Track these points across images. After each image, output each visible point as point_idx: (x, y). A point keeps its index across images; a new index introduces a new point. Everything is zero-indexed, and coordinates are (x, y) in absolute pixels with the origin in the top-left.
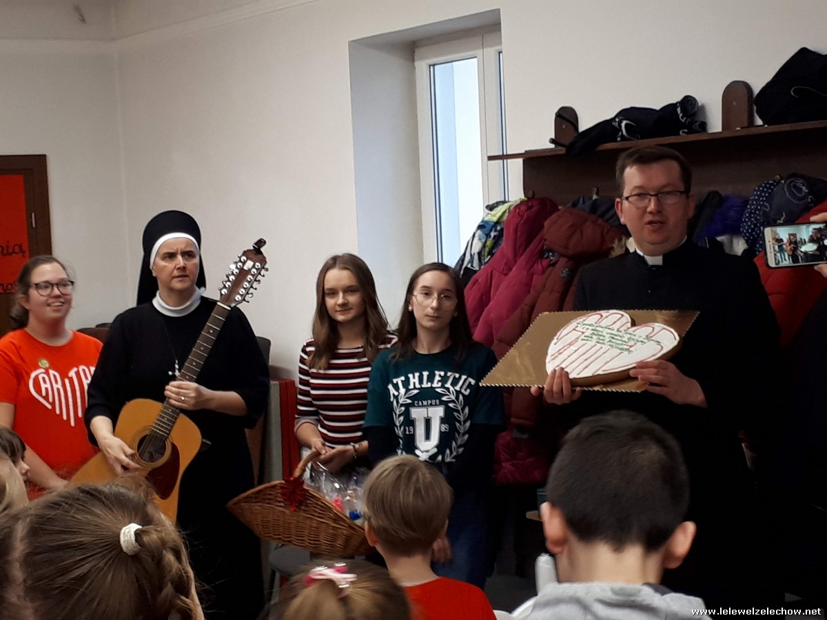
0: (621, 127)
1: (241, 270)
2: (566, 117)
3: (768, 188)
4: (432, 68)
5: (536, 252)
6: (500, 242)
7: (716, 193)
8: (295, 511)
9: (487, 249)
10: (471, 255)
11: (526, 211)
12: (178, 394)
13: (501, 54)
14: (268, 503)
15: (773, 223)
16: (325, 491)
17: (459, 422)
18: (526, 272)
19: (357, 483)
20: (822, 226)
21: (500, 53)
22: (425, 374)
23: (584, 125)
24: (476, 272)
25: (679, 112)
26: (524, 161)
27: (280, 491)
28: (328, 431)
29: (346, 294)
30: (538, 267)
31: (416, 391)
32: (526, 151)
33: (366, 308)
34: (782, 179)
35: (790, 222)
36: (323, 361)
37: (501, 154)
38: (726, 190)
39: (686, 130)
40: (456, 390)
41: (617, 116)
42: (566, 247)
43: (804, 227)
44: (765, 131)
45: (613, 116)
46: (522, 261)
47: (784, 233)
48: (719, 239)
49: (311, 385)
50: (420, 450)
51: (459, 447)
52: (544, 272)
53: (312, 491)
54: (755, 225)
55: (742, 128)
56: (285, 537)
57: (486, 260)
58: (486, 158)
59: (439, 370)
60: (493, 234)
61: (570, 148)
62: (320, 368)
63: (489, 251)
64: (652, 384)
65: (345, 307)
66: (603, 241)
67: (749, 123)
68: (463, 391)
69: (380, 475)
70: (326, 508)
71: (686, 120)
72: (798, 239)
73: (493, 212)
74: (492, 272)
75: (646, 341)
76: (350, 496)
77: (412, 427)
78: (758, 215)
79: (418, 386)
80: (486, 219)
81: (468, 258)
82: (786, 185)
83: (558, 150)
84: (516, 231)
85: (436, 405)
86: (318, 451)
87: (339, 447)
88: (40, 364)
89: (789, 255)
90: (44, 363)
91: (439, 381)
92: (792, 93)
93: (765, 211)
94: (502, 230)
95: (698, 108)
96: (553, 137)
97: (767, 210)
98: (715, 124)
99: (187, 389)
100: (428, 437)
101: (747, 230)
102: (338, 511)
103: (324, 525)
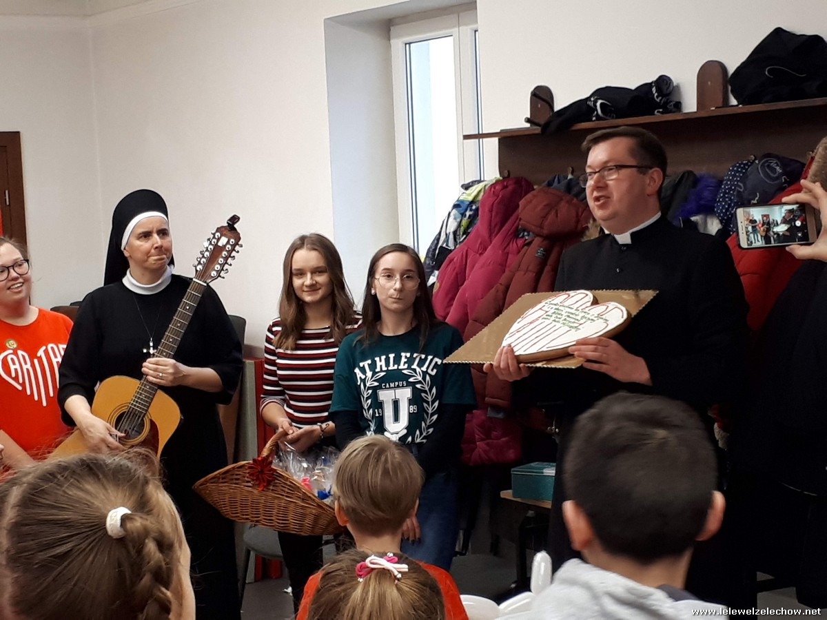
0: (596, 106)
1: (216, 246)
2: (541, 97)
3: (742, 168)
4: (407, 46)
5: (511, 231)
6: (475, 222)
7: (690, 173)
8: (263, 490)
9: (462, 229)
10: (446, 234)
11: (502, 189)
12: (155, 370)
13: (477, 33)
14: (236, 484)
15: (746, 204)
16: (293, 471)
17: (428, 403)
18: (500, 252)
19: (325, 461)
20: (795, 207)
21: (476, 31)
22: (392, 356)
23: (559, 105)
24: (451, 251)
25: (654, 92)
26: (499, 139)
27: (247, 471)
28: (295, 411)
29: (314, 274)
30: (513, 247)
31: (382, 374)
32: (501, 130)
33: (333, 288)
34: (755, 159)
35: (763, 202)
36: (290, 341)
37: (477, 133)
38: (700, 170)
39: (661, 110)
40: (422, 371)
41: (592, 95)
42: (541, 227)
43: (777, 208)
44: (739, 111)
45: (588, 95)
46: (497, 240)
47: (757, 213)
48: (693, 219)
49: (278, 365)
50: (389, 432)
51: (429, 427)
52: (519, 252)
53: (280, 470)
54: (729, 205)
55: (716, 108)
56: (252, 517)
57: (461, 240)
58: (462, 138)
59: (406, 352)
60: (468, 213)
61: (545, 127)
62: (287, 349)
63: (464, 231)
64: (589, 361)
65: (313, 288)
66: (578, 221)
67: (723, 105)
68: (429, 371)
69: (350, 455)
70: (295, 487)
71: (661, 100)
72: (771, 220)
73: (468, 192)
74: (467, 251)
75: (595, 319)
76: (318, 476)
77: (380, 410)
78: (732, 195)
79: (384, 368)
80: (461, 198)
81: (443, 237)
82: (760, 166)
83: (535, 130)
84: (491, 211)
85: (403, 386)
86: (284, 430)
87: (306, 428)
88: (7, 345)
89: (762, 236)
90: (12, 344)
91: (405, 363)
92: (767, 73)
93: (739, 192)
94: (477, 209)
95: (673, 87)
96: (529, 116)
97: (742, 190)
98: (690, 104)
99: (166, 366)
100: (396, 419)
101: (721, 210)
102: (308, 491)
103: (292, 505)
